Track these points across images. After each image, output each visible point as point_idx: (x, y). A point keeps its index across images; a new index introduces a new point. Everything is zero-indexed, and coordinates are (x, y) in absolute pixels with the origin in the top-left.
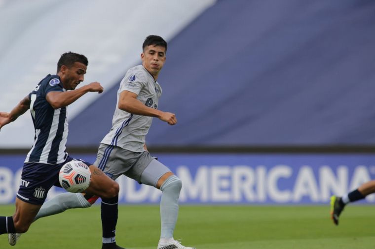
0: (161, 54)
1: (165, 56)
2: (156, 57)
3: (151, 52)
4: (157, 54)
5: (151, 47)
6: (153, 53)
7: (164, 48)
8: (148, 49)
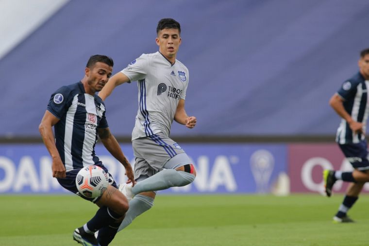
0: (175, 37)
1: (179, 38)
2: (170, 40)
3: (165, 36)
4: (170, 37)
5: (164, 31)
6: (166, 36)
7: (177, 30)
8: (161, 33)
